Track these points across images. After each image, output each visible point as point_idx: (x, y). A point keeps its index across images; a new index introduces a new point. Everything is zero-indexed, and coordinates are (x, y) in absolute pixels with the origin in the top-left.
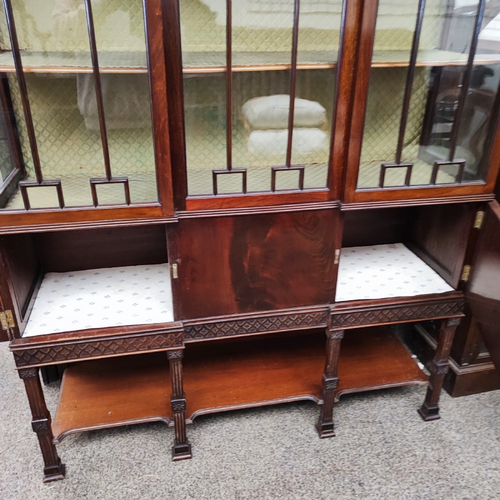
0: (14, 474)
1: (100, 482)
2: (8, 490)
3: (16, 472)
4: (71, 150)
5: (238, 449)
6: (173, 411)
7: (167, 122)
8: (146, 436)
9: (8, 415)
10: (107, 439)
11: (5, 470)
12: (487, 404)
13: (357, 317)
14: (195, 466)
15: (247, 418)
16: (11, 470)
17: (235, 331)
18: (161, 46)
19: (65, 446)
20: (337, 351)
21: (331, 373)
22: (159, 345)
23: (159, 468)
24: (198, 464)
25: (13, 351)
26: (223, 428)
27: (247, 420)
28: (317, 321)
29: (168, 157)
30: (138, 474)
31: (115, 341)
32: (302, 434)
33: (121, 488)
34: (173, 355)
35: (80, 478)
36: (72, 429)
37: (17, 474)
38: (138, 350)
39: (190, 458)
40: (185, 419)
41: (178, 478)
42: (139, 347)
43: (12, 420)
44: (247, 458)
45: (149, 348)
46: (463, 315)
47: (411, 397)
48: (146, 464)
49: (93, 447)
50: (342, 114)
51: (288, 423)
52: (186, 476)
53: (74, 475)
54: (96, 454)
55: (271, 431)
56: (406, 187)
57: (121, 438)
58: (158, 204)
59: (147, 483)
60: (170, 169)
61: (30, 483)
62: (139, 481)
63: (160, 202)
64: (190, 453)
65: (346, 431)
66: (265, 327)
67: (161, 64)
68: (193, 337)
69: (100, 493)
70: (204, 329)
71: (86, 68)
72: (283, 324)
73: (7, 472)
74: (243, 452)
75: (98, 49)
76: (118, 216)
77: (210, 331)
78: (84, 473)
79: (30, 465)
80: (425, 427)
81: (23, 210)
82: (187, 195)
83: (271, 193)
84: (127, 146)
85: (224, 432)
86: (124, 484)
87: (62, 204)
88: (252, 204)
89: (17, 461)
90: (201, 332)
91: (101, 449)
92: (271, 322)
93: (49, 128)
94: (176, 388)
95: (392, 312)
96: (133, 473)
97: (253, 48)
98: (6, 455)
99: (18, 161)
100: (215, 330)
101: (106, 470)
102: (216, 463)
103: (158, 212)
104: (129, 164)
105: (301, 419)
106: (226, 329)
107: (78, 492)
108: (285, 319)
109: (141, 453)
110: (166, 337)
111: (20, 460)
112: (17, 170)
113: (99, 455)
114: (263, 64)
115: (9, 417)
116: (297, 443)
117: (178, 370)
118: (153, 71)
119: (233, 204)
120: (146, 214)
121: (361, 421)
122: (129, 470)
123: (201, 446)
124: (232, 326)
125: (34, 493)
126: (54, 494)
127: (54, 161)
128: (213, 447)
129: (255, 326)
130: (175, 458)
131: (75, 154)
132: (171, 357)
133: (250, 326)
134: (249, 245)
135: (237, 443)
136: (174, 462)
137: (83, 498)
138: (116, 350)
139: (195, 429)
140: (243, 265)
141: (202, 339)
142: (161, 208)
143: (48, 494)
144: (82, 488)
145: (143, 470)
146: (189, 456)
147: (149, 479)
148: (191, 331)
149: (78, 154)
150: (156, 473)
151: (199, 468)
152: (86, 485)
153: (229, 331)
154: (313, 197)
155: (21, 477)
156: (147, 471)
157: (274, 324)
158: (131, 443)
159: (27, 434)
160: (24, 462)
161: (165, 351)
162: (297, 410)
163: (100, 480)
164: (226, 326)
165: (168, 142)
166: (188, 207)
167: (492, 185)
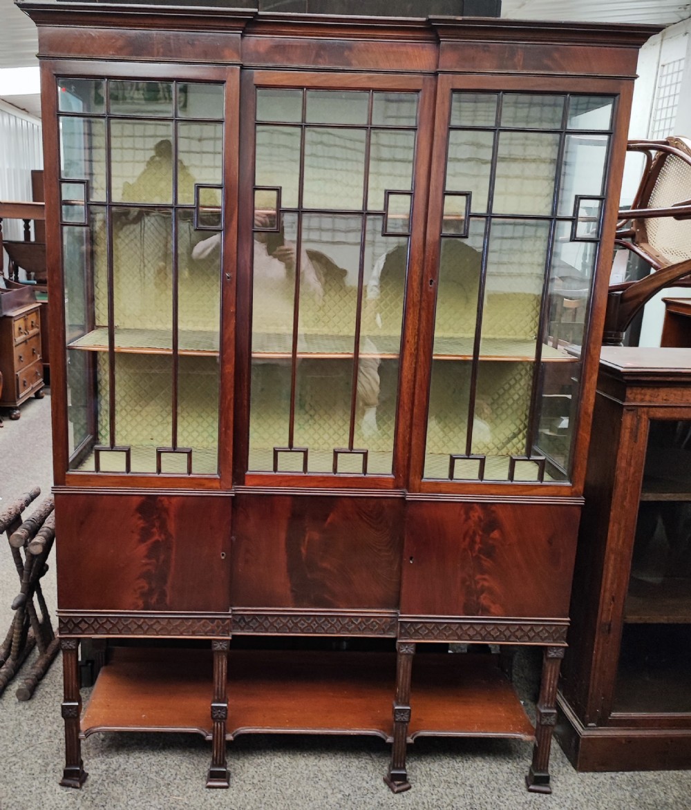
0: (30, 774)
1: (121, 796)
2: (22, 789)
3: (33, 772)
4: (144, 421)
5: (285, 787)
6: (213, 718)
7: (232, 400)
8: (181, 758)
9: (32, 716)
10: (137, 755)
11: (22, 769)
12: (623, 786)
13: (431, 628)
14: (231, 797)
15: (304, 756)
16: (28, 770)
17: (289, 628)
19: (89, 754)
20: (408, 670)
21: (401, 699)
22: (204, 631)
23: (190, 792)
24: (235, 795)
25: (59, 616)
26: (273, 762)
27: (304, 759)
28: (383, 629)
29: (230, 432)
30: (165, 794)
31: (159, 620)
32: (367, 783)
33: (144, 805)
34: (218, 647)
35: (100, 788)
36: (101, 726)
37: (33, 774)
38: (181, 634)
39: (226, 787)
40: (225, 734)
41: (209, 806)
42: (184, 631)
43: (35, 720)
44: (293, 798)
45: (194, 634)
46: (566, 645)
47: (521, 764)
48: (176, 786)
49: (119, 761)
50: (406, 402)
51: (353, 769)
52: (219, 805)
53: (95, 785)
54: (122, 767)
55: (329, 774)
56: (480, 481)
57: (152, 756)
58: (218, 476)
59: (173, 805)
60: (232, 443)
61: (46, 785)
62: (165, 802)
64: (228, 782)
65: (424, 789)
66: (323, 628)
67: (231, 351)
68: (242, 629)
69: (121, 806)
70: (254, 621)
71: (168, 349)
72: (344, 628)
73: (24, 772)
74: (290, 791)
75: (179, 327)
76: (178, 485)
77: (261, 624)
78: (106, 785)
79: (49, 768)
80: (529, 799)
81: (93, 472)
82: (247, 470)
83: (333, 475)
84: (200, 420)
85: (272, 767)
86: (147, 802)
87: (128, 469)
88: (312, 484)
89: (36, 762)
90: (251, 625)
91: (128, 764)
92: (330, 623)
93: (127, 398)
94: (218, 688)
95: (473, 628)
96: (159, 793)
97: (335, 331)
98: (25, 755)
99: (93, 428)
100: (266, 624)
101: (130, 785)
102: (255, 797)
103: (216, 484)
104: (200, 439)
105: (370, 767)
106: (279, 624)
107: (96, 801)
108: (346, 622)
109: (172, 775)
110: (212, 623)
111: (40, 761)
112: (91, 437)
113: (125, 769)
114: (329, 351)
115: (32, 718)
116: (359, 792)
117: (222, 666)
118: (224, 356)
119: (292, 483)
120: (204, 485)
121: (446, 781)
122: (155, 789)
123: (242, 777)
124: (285, 621)
125: (50, 796)
126: (70, 800)
127: (127, 431)
128: (255, 781)
129: (312, 625)
130: (210, 784)
131: (148, 425)
132: (215, 649)
133: (306, 625)
134: (307, 529)
135: (285, 780)
136: (208, 790)
137: (100, 808)
138: (159, 631)
139: (238, 760)
140: (300, 551)
141: (252, 632)
142: (220, 480)
143: (64, 799)
144: (102, 799)
145: (171, 791)
146: (225, 784)
147: (176, 802)
148: (240, 621)
149: (151, 425)
150: (185, 797)
151: (235, 799)
152: (106, 796)
153: (282, 627)
154: (376, 482)
155: (38, 778)
156: (176, 793)
157: (333, 625)
158: (162, 763)
159: (50, 737)
160: (43, 764)
161: (210, 640)
162: (368, 757)
163: (122, 794)
164: (279, 621)
165: (231, 418)
166: (246, 482)
167: (580, 487)
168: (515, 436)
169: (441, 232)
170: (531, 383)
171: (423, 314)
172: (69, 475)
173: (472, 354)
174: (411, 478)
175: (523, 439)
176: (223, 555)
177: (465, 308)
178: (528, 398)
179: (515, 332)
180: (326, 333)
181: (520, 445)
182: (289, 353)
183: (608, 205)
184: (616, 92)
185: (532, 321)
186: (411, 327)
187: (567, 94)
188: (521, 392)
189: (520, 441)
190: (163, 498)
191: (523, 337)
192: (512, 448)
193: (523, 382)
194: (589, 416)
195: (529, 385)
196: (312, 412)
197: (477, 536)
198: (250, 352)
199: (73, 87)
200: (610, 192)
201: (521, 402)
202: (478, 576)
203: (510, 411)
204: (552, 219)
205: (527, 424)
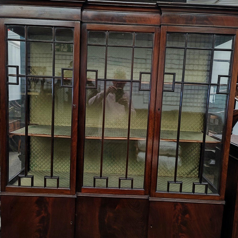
7: (76, 157)
18: (76, 130)
29: (75, 170)
56: (180, 193)
60: (75, 175)
63: (70, 188)
67: (76, 136)
76: (53, 192)
81: (17, 186)
82: (82, 186)
83: (119, 189)
87: (32, 185)
103: (69, 192)
118: (72, 138)
119: (101, 192)
120: (64, 192)
134: (108, 211)
140: (105, 221)
142: (71, 191)
154: (137, 192)
166: (82, 191)
167: (223, 197)
168: (194, 169)
169: (163, 89)
170: (200, 149)
171: (156, 123)
172: (7, 187)
173: (176, 139)
174: (151, 191)
175: (197, 171)
176: (71, 222)
177: (174, 119)
178: (199, 155)
179: (193, 129)
180: (120, 128)
181: (196, 174)
182: (101, 137)
183: (232, 79)
184: (234, 34)
185: (200, 125)
186: (151, 128)
187: (214, 35)
188: (196, 152)
189: (196, 172)
190: (46, 198)
191: (196, 131)
192: (193, 175)
193: (196, 149)
194: (226, 167)
195: (199, 150)
196: (114, 159)
197: (180, 217)
198: (84, 137)
199: (13, 29)
200: (233, 74)
201: (196, 156)
202: (180, 234)
203: (191, 160)
204: (209, 84)
205: (199, 165)
